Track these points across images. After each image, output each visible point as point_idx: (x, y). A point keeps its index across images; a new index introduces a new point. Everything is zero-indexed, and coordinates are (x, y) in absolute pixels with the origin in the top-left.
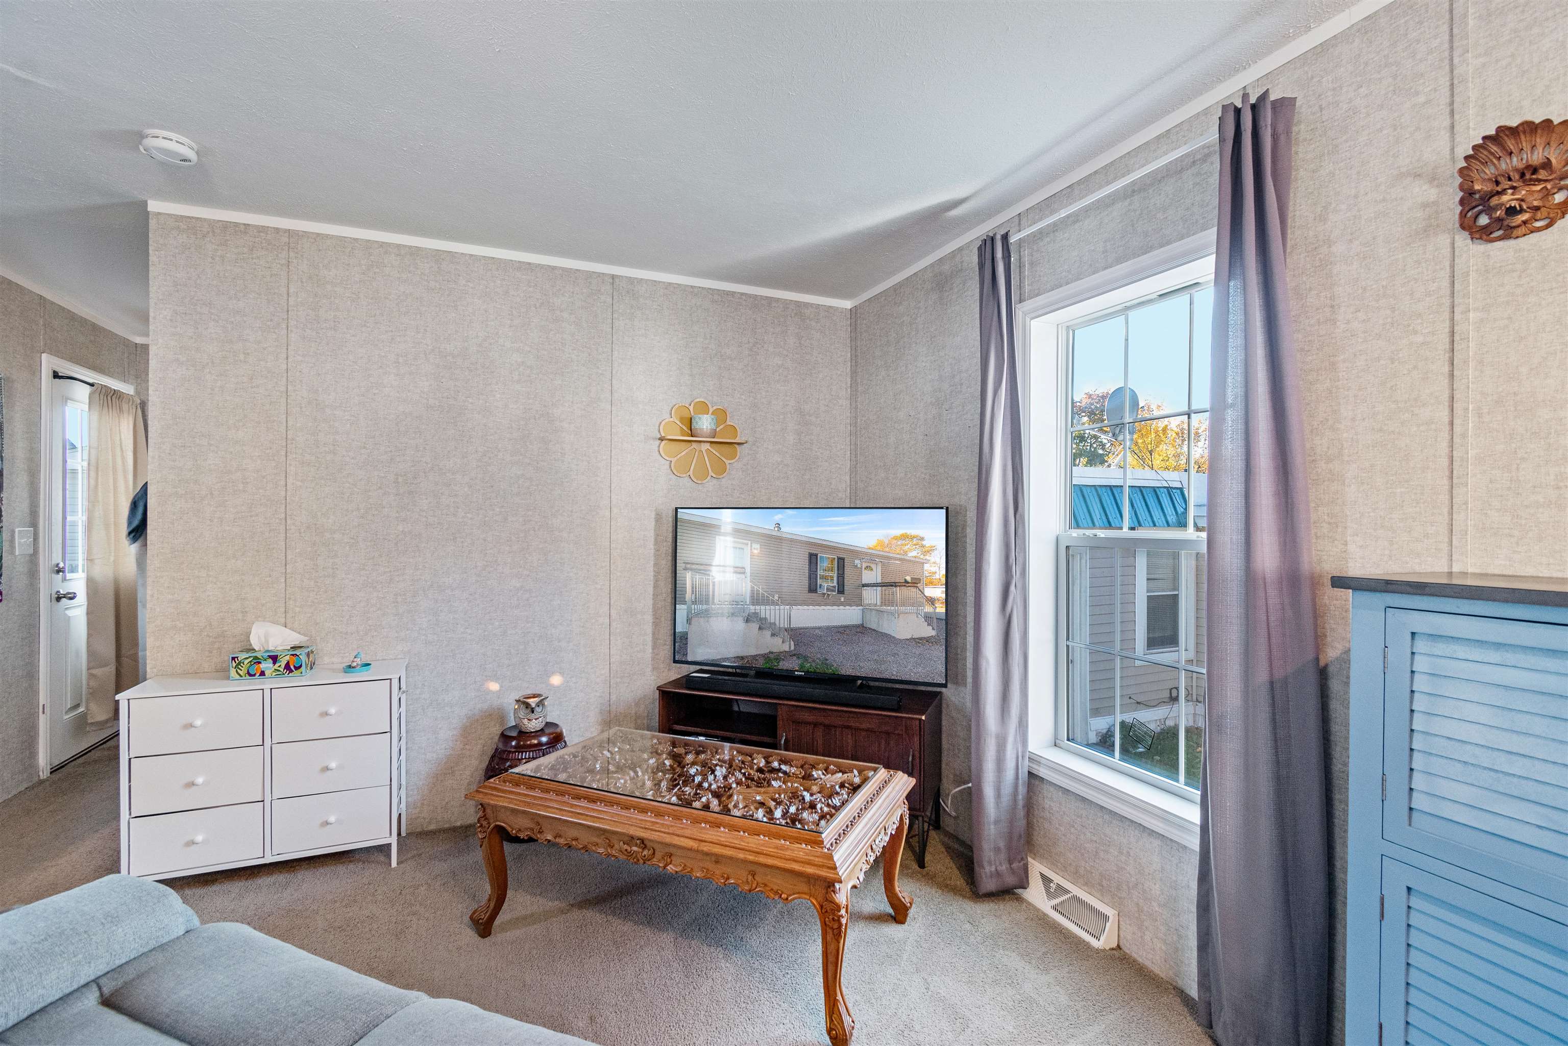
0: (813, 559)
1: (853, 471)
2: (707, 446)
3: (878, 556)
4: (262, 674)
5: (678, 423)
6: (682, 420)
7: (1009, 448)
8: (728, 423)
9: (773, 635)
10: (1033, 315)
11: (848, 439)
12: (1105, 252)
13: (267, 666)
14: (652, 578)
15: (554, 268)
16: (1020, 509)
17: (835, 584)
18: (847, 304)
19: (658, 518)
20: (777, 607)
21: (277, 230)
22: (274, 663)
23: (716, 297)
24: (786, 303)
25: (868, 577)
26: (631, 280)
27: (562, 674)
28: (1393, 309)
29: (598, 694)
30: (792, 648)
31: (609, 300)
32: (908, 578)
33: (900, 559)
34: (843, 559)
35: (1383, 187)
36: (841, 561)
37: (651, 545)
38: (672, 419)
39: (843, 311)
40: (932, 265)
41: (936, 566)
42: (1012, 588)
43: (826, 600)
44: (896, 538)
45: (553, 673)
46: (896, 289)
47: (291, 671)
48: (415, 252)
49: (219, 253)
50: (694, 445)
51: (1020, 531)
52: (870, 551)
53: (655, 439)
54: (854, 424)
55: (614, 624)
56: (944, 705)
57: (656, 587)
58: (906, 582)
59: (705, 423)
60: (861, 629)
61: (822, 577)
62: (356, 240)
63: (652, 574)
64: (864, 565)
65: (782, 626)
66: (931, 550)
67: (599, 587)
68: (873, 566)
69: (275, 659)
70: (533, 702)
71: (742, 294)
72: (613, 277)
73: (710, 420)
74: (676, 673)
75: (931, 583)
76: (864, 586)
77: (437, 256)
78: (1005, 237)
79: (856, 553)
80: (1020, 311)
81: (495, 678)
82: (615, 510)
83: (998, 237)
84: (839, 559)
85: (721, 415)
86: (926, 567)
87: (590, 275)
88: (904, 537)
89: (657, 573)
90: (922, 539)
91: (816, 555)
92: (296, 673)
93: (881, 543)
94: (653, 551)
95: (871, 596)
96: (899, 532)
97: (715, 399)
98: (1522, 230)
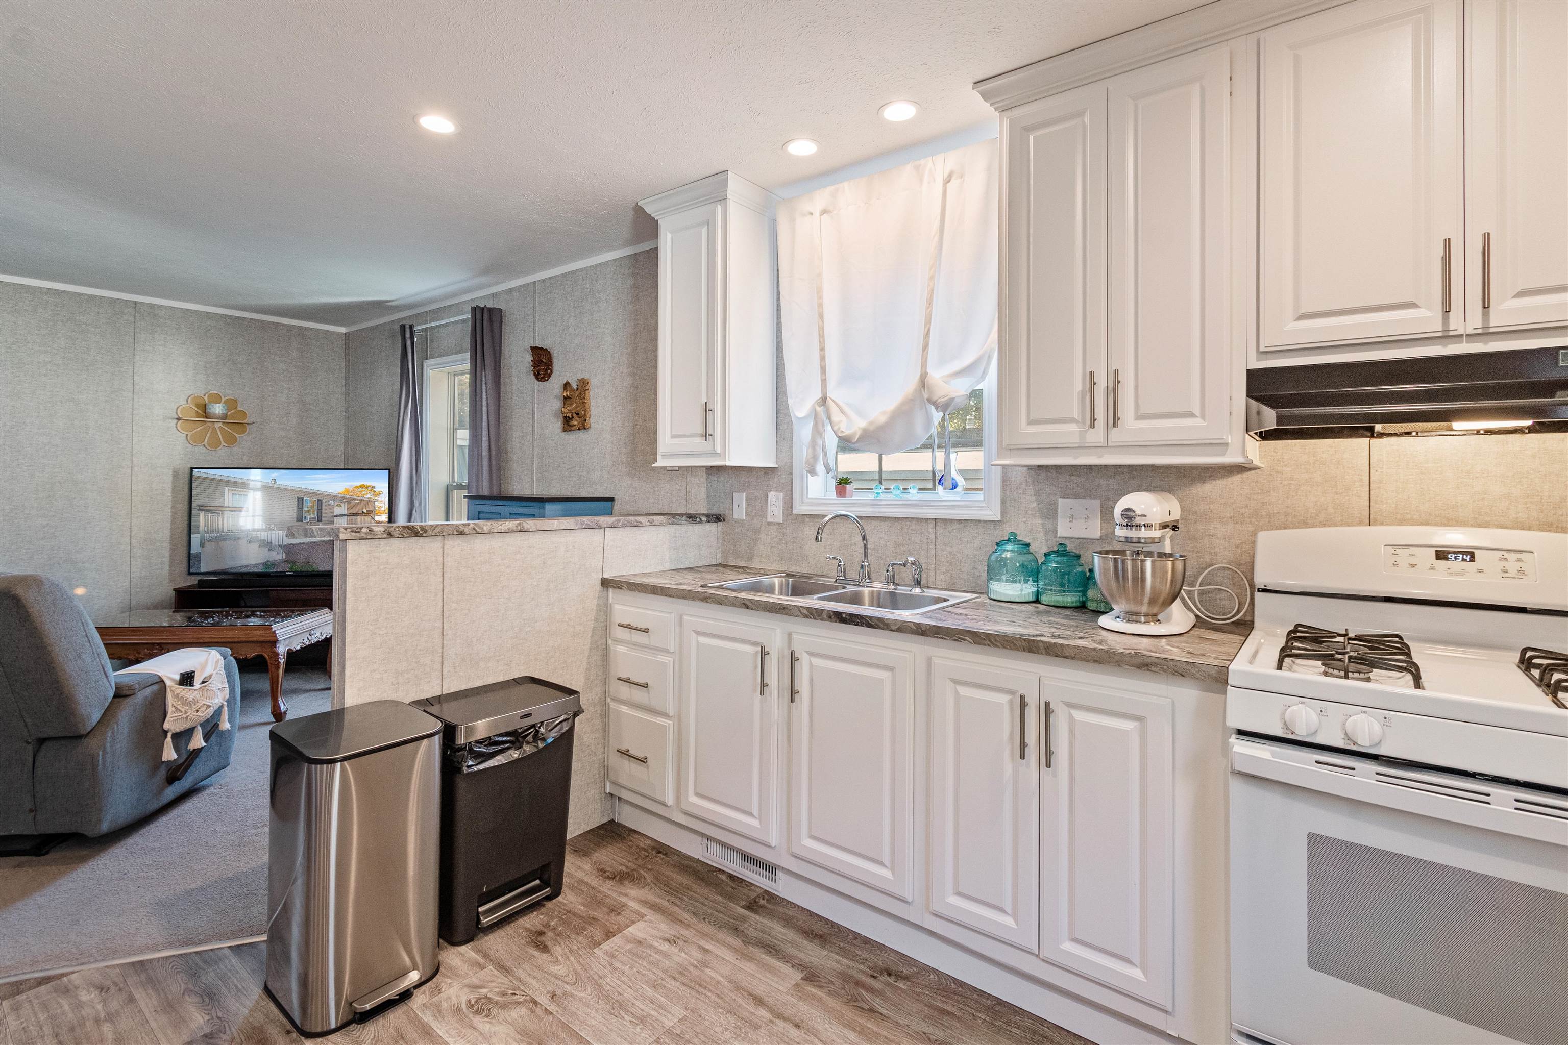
0: (300, 501)
1: (346, 444)
2: (219, 425)
3: (346, 498)
5: (194, 407)
6: (197, 406)
7: (414, 438)
8: (239, 408)
9: (270, 550)
10: (431, 368)
11: (342, 422)
14: (169, 517)
16: (419, 471)
17: (316, 515)
18: (343, 330)
19: (176, 474)
20: (273, 532)
23: (228, 321)
24: (290, 328)
25: (338, 511)
26: (152, 306)
27: (86, 586)
28: (524, 397)
30: (284, 557)
31: (132, 319)
32: (365, 511)
33: (360, 500)
34: (321, 501)
36: (320, 502)
37: (168, 493)
38: (188, 405)
39: (338, 334)
41: (382, 503)
42: (414, 512)
44: (357, 487)
45: (78, 586)
46: (371, 331)
50: (209, 424)
51: (419, 483)
52: (340, 495)
53: (174, 419)
54: (347, 411)
55: (134, 550)
57: (173, 523)
58: (363, 513)
59: (218, 409)
61: (306, 512)
63: (170, 514)
64: (336, 504)
65: (277, 544)
66: (380, 493)
67: (121, 523)
68: (342, 505)
71: (251, 319)
72: (135, 303)
73: (221, 407)
74: (191, 581)
75: (379, 513)
76: (336, 516)
78: (411, 327)
79: (330, 496)
80: (425, 364)
82: (136, 469)
83: (407, 326)
84: (318, 500)
85: (232, 403)
86: (376, 503)
87: (113, 300)
88: (362, 486)
89: (174, 514)
90: (374, 487)
91: (303, 499)
93: (347, 490)
94: (170, 497)
96: (359, 484)
97: (227, 391)
98: (543, 380)
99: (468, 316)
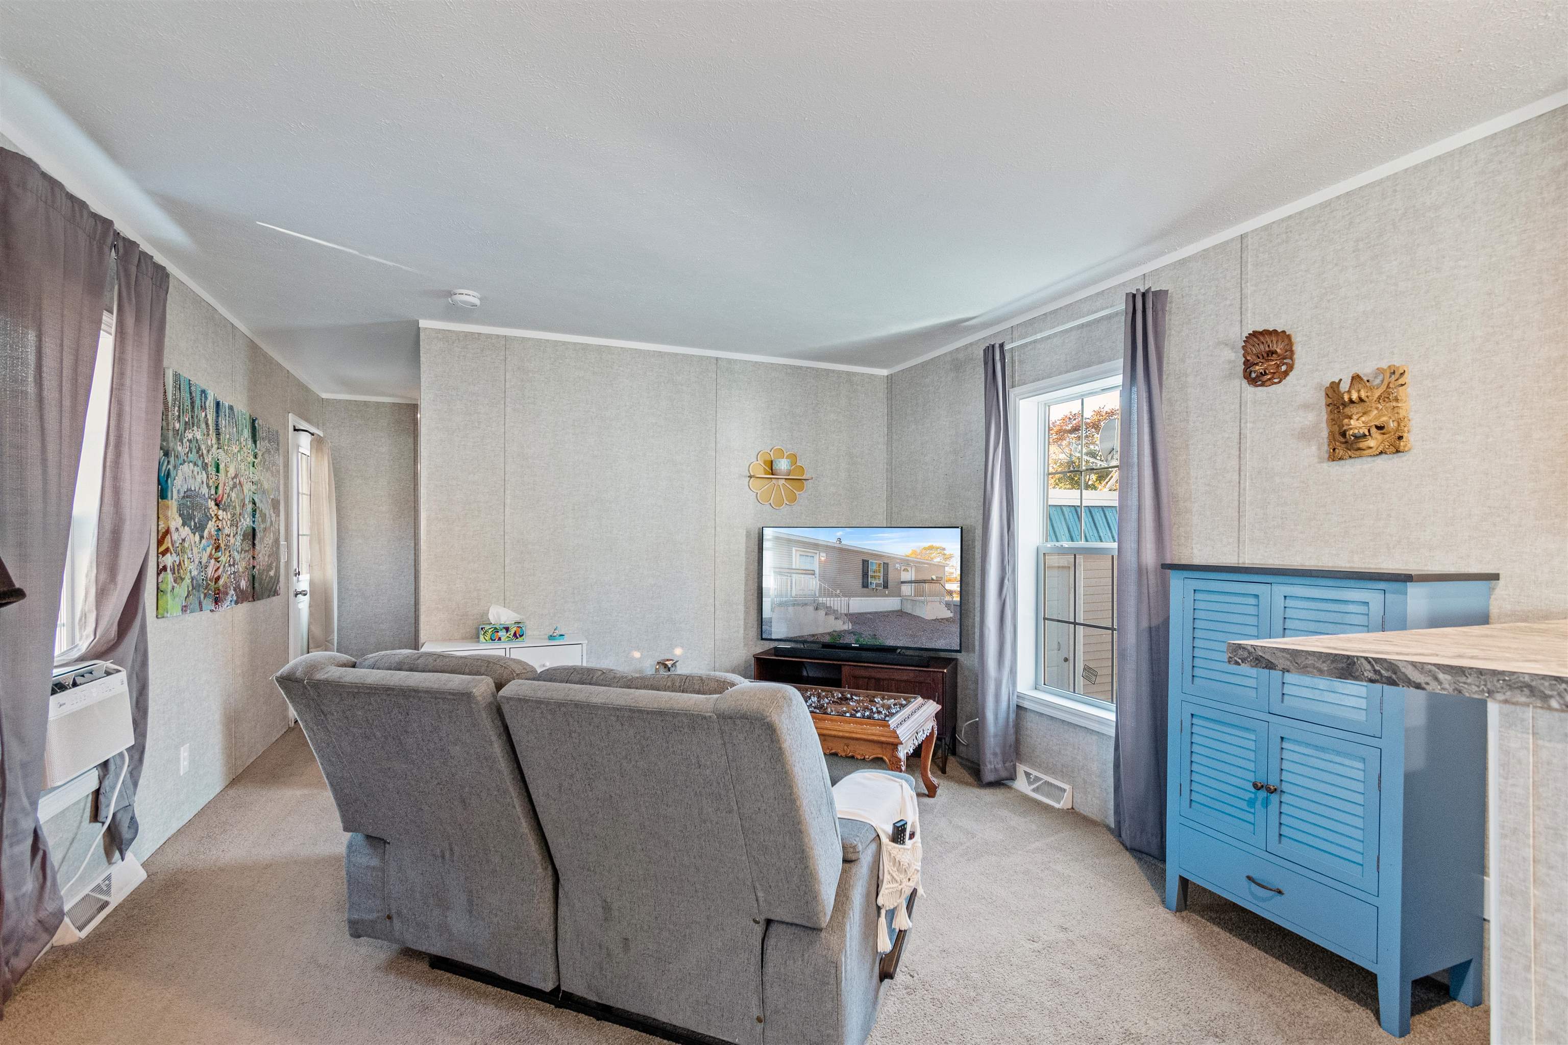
0: (865, 564)
1: (889, 499)
2: (783, 481)
3: (913, 562)
4: (500, 639)
5: (763, 465)
6: (765, 462)
7: (1004, 487)
8: (798, 464)
9: (836, 618)
10: (1022, 397)
11: (885, 475)
12: (1066, 361)
13: (502, 633)
15: (677, 354)
16: (1011, 528)
17: (881, 581)
18: (885, 372)
19: (748, 535)
20: (839, 599)
21: (498, 336)
22: (507, 632)
23: (789, 371)
24: (839, 373)
25: (905, 576)
26: (729, 361)
27: (682, 647)
28: (1215, 417)
29: (706, 662)
30: (850, 628)
31: (714, 376)
32: (934, 577)
33: (928, 564)
34: (888, 564)
35: (1211, 348)
36: (886, 565)
37: (743, 554)
38: (758, 463)
39: (880, 377)
40: (951, 352)
41: (954, 568)
42: (1006, 581)
43: (875, 593)
44: (925, 549)
45: (676, 646)
46: (924, 365)
47: (517, 638)
48: (585, 347)
49: (463, 353)
50: (774, 481)
51: (1011, 544)
52: (907, 558)
53: (745, 477)
54: (890, 463)
55: (717, 612)
56: (959, 668)
57: (746, 585)
58: (933, 580)
59: (783, 465)
60: (900, 613)
61: (872, 577)
62: (548, 341)
63: (742, 576)
64: (903, 568)
65: (843, 612)
66: (951, 557)
67: (707, 584)
68: (909, 569)
69: (507, 629)
70: (669, 663)
71: (807, 368)
72: (717, 359)
73: (786, 463)
74: (761, 648)
75: (950, 581)
76: (902, 582)
77: (599, 349)
78: (1002, 346)
79: (896, 560)
80: (1012, 393)
81: (638, 649)
82: (718, 528)
83: (997, 346)
84: (884, 563)
85: (793, 458)
86: (947, 569)
87: (701, 358)
88: (931, 548)
89: (747, 576)
90: (944, 549)
91: (868, 561)
92: (520, 639)
93: (914, 552)
94: (744, 559)
95: (906, 590)
96: (927, 545)
97: (789, 446)
98: (1269, 383)
99: (1121, 306)
